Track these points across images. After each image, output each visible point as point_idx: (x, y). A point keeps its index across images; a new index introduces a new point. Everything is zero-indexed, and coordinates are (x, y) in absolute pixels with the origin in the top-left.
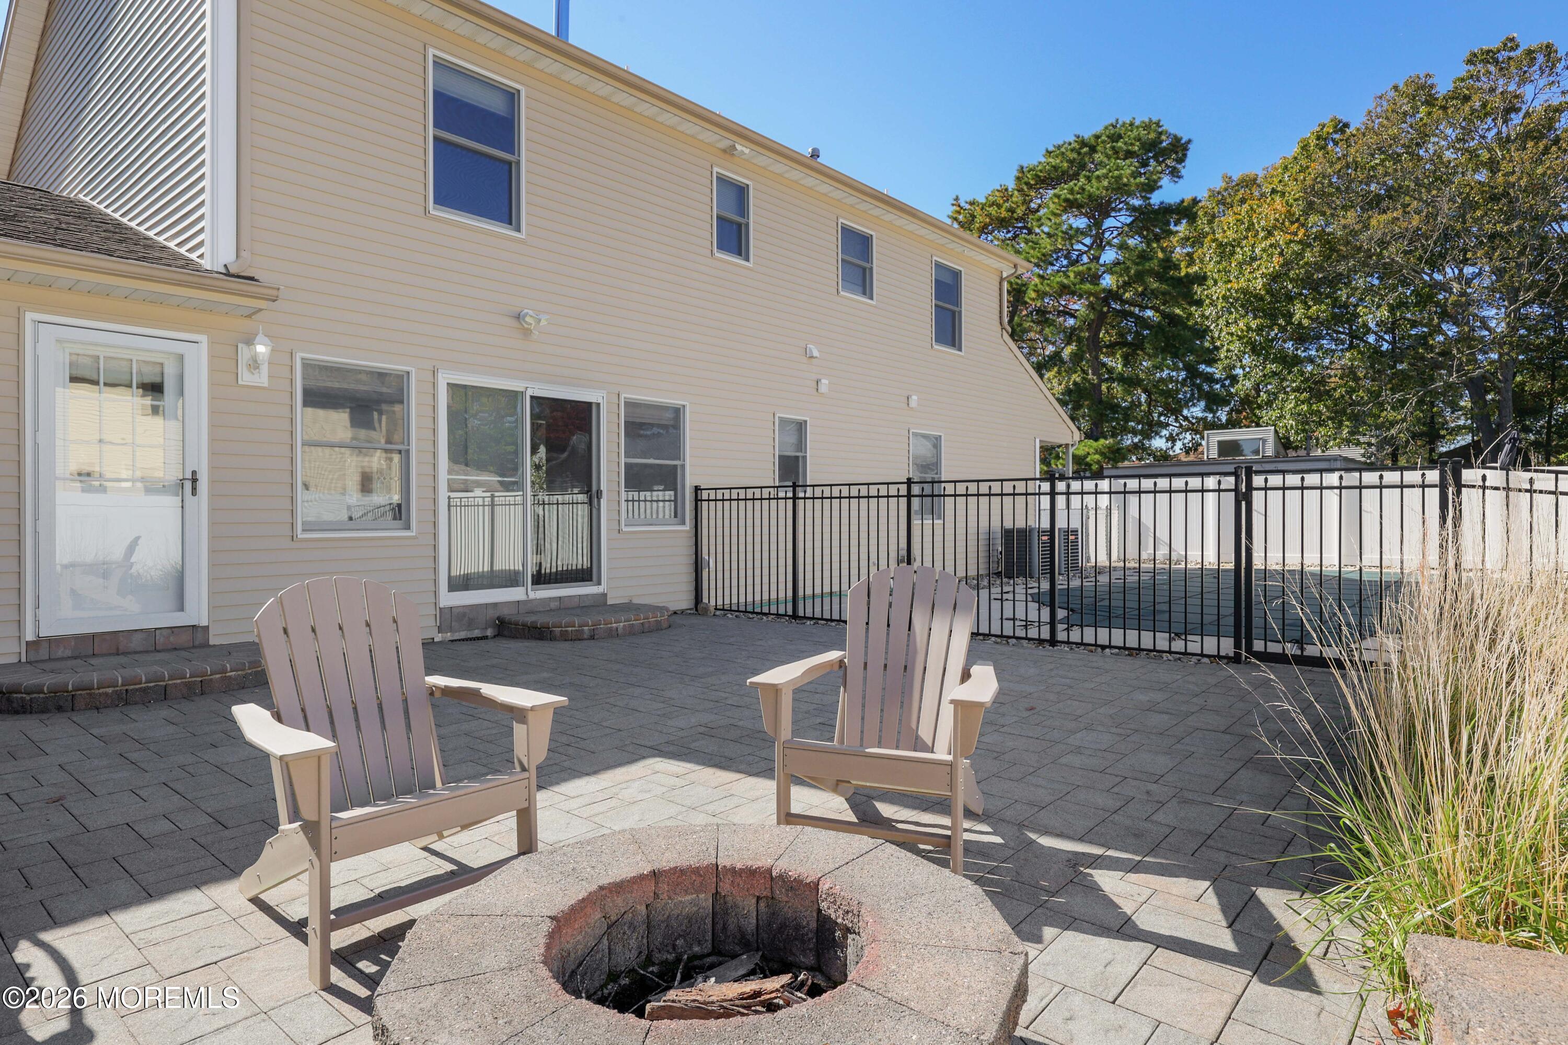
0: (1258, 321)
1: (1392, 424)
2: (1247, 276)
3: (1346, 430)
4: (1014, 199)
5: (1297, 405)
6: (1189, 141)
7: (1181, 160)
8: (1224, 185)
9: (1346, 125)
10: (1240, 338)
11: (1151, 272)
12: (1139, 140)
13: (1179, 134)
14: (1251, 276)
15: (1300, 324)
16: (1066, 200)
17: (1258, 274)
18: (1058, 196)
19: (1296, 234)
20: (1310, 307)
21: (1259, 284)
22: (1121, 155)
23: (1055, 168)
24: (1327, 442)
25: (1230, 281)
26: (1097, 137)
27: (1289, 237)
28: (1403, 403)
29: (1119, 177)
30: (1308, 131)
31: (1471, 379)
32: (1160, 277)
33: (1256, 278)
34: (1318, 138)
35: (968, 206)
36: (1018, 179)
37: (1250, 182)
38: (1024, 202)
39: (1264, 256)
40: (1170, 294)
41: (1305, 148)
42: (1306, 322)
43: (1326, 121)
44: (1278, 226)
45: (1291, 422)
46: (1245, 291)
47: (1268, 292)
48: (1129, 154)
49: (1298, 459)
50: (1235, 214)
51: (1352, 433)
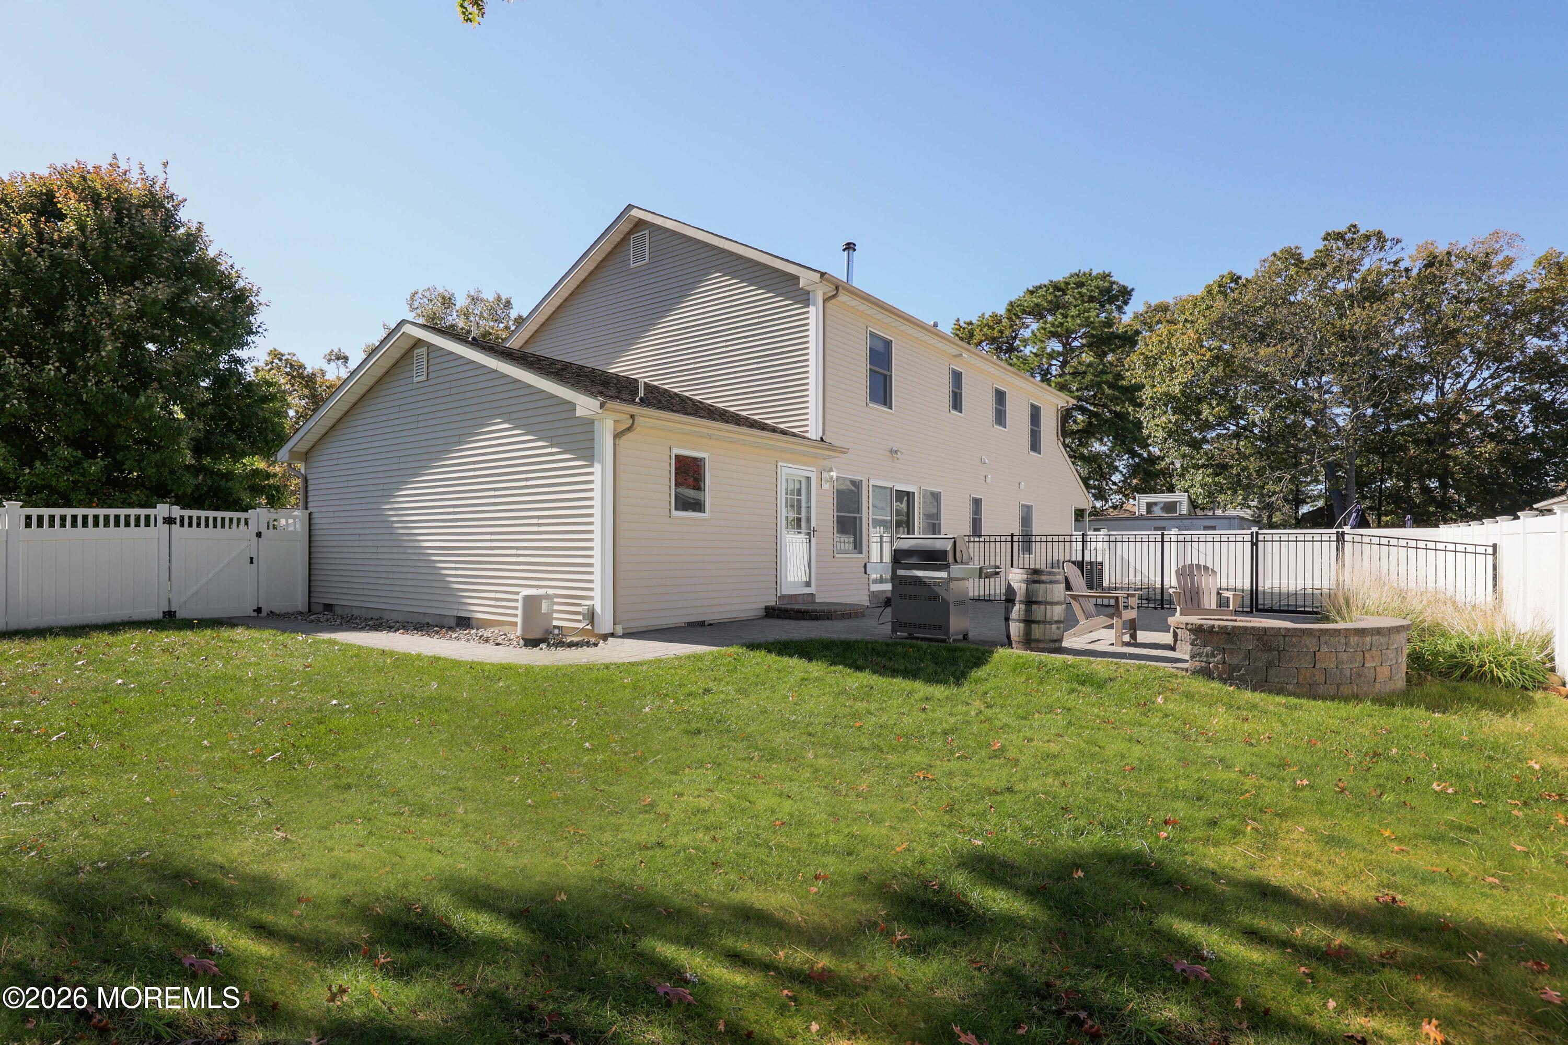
0: (1176, 417)
1: (1274, 493)
2: (1167, 382)
3: (1240, 497)
4: (1004, 324)
5: (1203, 478)
6: (1133, 290)
7: (1126, 303)
8: (1145, 309)
9: (1239, 278)
10: (1164, 428)
11: (1106, 382)
12: (1098, 288)
13: (1126, 285)
14: (1170, 383)
15: (1207, 420)
16: (1050, 332)
17: (1176, 381)
18: (1044, 329)
19: (1204, 355)
20: (1213, 408)
21: (1177, 389)
22: (1086, 299)
23: (1037, 305)
24: (1226, 505)
25: (1155, 386)
26: (1067, 284)
27: (1199, 357)
28: (1280, 479)
29: (1089, 317)
30: (1212, 278)
31: (1328, 463)
32: (1111, 386)
33: (1175, 385)
34: (1220, 286)
35: (965, 326)
36: (1008, 310)
37: (1164, 308)
38: (1011, 326)
39: (1181, 369)
40: (1120, 399)
41: (1210, 292)
42: (1211, 419)
43: (1225, 273)
44: (1191, 348)
45: (1200, 490)
46: (1166, 394)
47: (1183, 395)
48: (1091, 299)
49: (1207, 517)
50: (1158, 336)
51: (1245, 499)
